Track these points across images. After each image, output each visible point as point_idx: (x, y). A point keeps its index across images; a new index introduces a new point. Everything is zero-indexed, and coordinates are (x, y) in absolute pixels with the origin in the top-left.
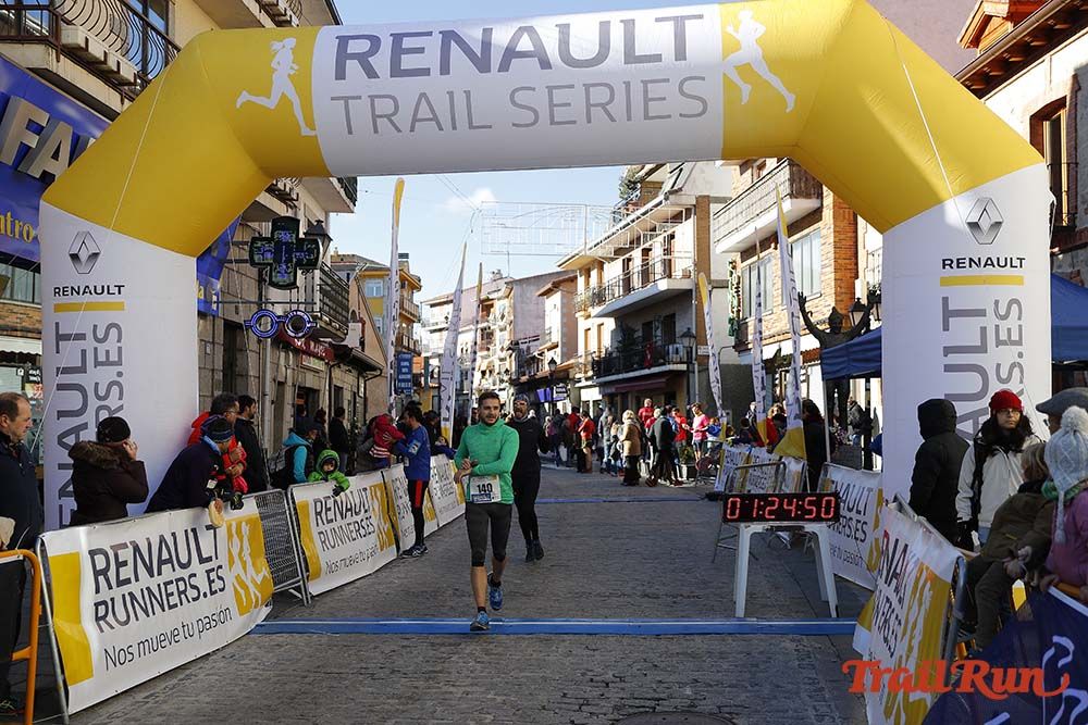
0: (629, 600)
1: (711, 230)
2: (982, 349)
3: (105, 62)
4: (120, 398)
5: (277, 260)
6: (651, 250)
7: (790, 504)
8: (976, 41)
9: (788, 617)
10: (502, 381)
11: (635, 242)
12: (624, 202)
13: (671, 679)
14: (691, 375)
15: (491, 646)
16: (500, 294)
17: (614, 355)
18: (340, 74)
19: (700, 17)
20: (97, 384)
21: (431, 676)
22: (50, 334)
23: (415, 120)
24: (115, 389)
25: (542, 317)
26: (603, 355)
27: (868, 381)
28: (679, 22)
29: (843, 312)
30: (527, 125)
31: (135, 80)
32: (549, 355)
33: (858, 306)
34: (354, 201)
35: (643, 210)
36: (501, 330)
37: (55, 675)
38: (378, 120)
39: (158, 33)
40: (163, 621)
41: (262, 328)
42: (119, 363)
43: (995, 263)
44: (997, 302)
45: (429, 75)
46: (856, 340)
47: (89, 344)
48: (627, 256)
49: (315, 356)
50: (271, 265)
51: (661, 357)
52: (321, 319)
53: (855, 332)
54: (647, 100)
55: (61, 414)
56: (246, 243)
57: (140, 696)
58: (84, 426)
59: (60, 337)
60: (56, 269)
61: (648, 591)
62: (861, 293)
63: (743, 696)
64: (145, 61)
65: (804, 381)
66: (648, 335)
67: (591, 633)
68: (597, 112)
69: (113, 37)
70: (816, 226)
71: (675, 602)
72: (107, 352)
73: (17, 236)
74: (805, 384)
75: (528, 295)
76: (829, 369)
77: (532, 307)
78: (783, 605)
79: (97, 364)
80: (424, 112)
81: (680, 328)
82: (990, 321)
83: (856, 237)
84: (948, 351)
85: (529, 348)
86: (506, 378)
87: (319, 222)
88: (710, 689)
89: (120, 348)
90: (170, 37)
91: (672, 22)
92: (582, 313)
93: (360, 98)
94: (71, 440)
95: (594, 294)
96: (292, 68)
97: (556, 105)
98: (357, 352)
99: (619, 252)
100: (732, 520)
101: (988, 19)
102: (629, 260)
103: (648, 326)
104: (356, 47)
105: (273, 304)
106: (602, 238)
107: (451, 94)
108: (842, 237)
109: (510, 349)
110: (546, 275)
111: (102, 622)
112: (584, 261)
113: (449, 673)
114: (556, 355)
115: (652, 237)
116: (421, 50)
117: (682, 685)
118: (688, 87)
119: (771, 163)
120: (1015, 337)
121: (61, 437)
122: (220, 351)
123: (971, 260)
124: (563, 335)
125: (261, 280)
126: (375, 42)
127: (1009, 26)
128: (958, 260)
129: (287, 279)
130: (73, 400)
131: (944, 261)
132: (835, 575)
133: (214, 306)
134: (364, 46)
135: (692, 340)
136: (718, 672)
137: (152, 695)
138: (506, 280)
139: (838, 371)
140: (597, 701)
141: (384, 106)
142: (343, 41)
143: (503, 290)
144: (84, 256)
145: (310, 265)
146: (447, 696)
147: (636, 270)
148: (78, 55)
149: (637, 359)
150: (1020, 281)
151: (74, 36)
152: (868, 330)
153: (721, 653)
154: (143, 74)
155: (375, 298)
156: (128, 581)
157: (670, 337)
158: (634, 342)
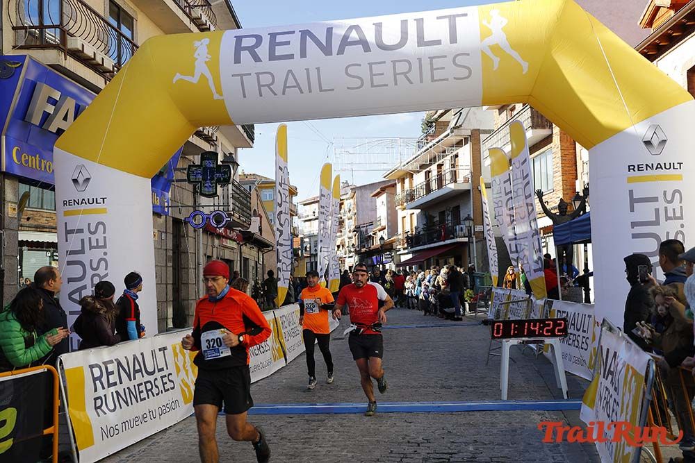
0: (433, 390)
1: (482, 152)
2: (656, 223)
3: (94, 59)
4: (106, 269)
5: (205, 179)
6: (443, 165)
7: (535, 326)
8: (650, 24)
9: (536, 399)
10: (350, 252)
11: (433, 160)
12: (425, 135)
13: (461, 440)
14: (471, 244)
15: (344, 421)
16: (348, 196)
17: (421, 233)
18: (237, 60)
19: (465, 15)
20: (91, 260)
21: (307, 441)
22: (62, 229)
23: (285, 87)
24: (103, 263)
25: (375, 210)
26: (414, 233)
27: (586, 246)
28: (452, 19)
29: (569, 201)
30: (357, 88)
31: (113, 69)
32: (380, 234)
33: (577, 197)
34: (252, 140)
35: (437, 140)
36: (349, 219)
37: (70, 444)
38: (262, 88)
39: (127, 39)
40: (138, 409)
41: (196, 223)
42: (105, 246)
43: (663, 167)
44: (665, 192)
45: (293, 58)
46: (578, 219)
47: (86, 235)
48: (428, 169)
49: (231, 239)
50: (200, 182)
51: (451, 233)
52: (233, 215)
53: (576, 214)
54: (432, 69)
55: (70, 280)
56: (185, 169)
57: (124, 456)
58: (84, 287)
59: (68, 232)
60: (65, 190)
61: (444, 385)
62: (579, 188)
63: (507, 450)
64: (119, 57)
65: (544, 246)
66: (443, 220)
67: (410, 411)
68: (400, 78)
69: (99, 43)
70: (549, 146)
71: (462, 391)
72: (97, 240)
73: (43, 169)
74: (545, 248)
75: (366, 196)
76: (559, 238)
77: (368, 204)
78: (533, 392)
79: (91, 247)
80: (291, 82)
81: (463, 215)
82: (661, 204)
83: (575, 152)
84: (634, 225)
85: (367, 230)
86: (353, 250)
87: (231, 154)
88: (485, 446)
89: (105, 238)
90: (135, 42)
91: (447, 20)
92: (400, 207)
93: (250, 74)
94: (76, 296)
95: (407, 194)
96: (207, 57)
97: (375, 75)
98: (257, 235)
99: (422, 167)
100: (498, 338)
101: (658, 8)
102: (429, 172)
103: (442, 214)
104: (247, 42)
105: (203, 207)
106: (411, 159)
107: (307, 70)
108: (567, 153)
109: (354, 231)
110: (376, 183)
111: (99, 410)
112: (401, 173)
113: (318, 439)
114: (384, 234)
115: (444, 157)
116: (287, 43)
117: (467, 444)
118: (459, 60)
119: (519, 107)
120: (678, 214)
121: (70, 295)
122: (170, 237)
123: (647, 165)
124: (388, 221)
125: (195, 192)
126: (259, 39)
127: (672, 13)
128: (638, 166)
129: (211, 191)
130: (77, 271)
131: (629, 166)
132: (566, 372)
133: (166, 209)
134: (252, 42)
135: (471, 222)
136: (490, 435)
137: (131, 455)
138: (351, 187)
139: (564, 239)
140: (412, 455)
141: (265, 79)
142: (239, 39)
143: (349, 194)
144: (81, 180)
145: (226, 181)
146: (317, 454)
147: (433, 178)
148: (78, 55)
149: (436, 235)
150: (680, 177)
151: (75, 43)
152: (585, 212)
153: (492, 423)
154: (118, 65)
155: (268, 201)
156: (115, 384)
157: (457, 221)
158: (434, 224)
